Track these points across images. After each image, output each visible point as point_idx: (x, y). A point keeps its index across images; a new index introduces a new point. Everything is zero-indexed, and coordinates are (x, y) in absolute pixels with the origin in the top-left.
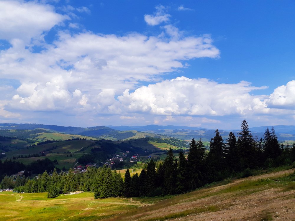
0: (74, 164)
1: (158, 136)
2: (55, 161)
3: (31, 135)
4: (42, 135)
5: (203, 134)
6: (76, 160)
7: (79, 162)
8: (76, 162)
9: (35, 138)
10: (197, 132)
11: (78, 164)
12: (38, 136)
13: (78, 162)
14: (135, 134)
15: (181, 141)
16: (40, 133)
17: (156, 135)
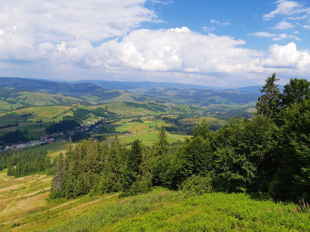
0: (42, 133)
1: (144, 97)
2: (26, 132)
3: (12, 94)
4: (24, 94)
5: (193, 94)
6: (44, 129)
7: (47, 131)
8: (44, 131)
9: (17, 97)
10: (188, 91)
11: (45, 133)
12: (19, 95)
13: (45, 132)
14: (121, 94)
15: (159, 105)
16: (22, 93)
17: (142, 96)
